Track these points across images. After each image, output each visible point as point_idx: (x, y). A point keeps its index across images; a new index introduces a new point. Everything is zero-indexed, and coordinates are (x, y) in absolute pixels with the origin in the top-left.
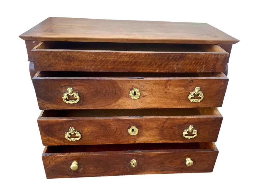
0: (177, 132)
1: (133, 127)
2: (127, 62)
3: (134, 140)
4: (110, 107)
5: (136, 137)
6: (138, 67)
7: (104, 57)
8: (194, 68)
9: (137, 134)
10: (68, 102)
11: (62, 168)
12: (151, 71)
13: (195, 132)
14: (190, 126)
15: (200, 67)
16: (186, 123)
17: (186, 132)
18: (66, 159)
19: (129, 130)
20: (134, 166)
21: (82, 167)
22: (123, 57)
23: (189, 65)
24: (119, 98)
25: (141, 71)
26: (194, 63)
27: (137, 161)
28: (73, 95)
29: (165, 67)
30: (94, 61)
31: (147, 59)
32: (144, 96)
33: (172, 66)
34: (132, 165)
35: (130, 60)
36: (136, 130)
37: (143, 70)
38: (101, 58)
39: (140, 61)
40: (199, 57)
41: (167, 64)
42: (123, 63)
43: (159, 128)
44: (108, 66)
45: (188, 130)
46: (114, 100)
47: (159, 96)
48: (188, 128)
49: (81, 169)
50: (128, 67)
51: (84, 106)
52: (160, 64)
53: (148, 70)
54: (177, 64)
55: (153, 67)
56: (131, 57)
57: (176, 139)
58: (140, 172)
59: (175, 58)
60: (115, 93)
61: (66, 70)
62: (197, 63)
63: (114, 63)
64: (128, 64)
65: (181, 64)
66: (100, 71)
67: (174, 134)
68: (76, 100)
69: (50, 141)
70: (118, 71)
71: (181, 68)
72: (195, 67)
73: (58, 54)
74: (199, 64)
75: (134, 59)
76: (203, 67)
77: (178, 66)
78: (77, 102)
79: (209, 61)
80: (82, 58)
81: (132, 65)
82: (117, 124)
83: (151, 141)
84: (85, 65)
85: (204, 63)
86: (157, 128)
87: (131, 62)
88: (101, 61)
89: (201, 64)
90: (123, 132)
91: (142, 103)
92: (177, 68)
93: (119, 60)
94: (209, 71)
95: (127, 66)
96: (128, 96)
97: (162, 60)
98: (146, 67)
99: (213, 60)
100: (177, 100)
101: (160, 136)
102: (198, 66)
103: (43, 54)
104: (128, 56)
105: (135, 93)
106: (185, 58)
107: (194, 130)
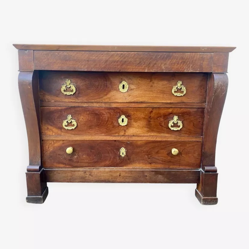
0: (163, 124)
1: (123, 117)
2: (118, 61)
3: (124, 131)
4: (101, 100)
5: (125, 129)
6: (128, 67)
7: (96, 57)
8: (182, 68)
9: (126, 124)
10: (65, 93)
11: (59, 155)
12: (141, 71)
13: (180, 123)
14: (175, 116)
15: (187, 66)
16: (171, 114)
17: (172, 123)
18: (63, 144)
19: (119, 120)
20: (123, 156)
21: (77, 154)
22: (115, 56)
23: (176, 65)
24: (110, 91)
25: (131, 70)
26: (181, 63)
27: (126, 150)
28: (70, 87)
29: (153, 66)
30: (88, 61)
31: (136, 58)
32: (132, 90)
33: (161, 65)
34: (121, 154)
35: (121, 60)
36: (126, 120)
37: (133, 69)
38: (94, 57)
39: (130, 60)
40: (185, 56)
41: (155, 64)
42: (114, 62)
43: (146, 119)
44: (100, 65)
45: (173, 121)
46: (105, 93)
47: (146, 89)
48: (172, 119)
49: (75, 157)
50: (119, 67)
51: (79, 99)
52: (148, 63)
53: (137, 70)
54: (165, 63)
55: (142, 67)
56: (122, 56)
57: (163, 131)
58: (129, 163)
59: (162, 58)
60: (107, 86)
61: (62, 69)
62: (184, 62)
63: (106, 62)
64: (119, 63)
65: (168, 63)
66: (93, 70)
67: (161, 126)
68: (72, 92)
69: (49, 130)
70: (110, 70)
71: (169, 67)
72: (182, 66)
73: (57, 54)
74: (187, 63)
75: (125, 58)
76: (190, 67)
77: (166, 66)
78: (73, 93)
79: (196, 60)
80: (77, 57)
81: (122, 65)
82: (109, 113)
83: (140, 134)
84: (79, 64)
85: (191, 62)
86: (144, 118)
87: (121, 61)
88: (94, 61)
89: (188, 63)
90: (114, 122)
91: (130, 97)
92: (165, 68)
93: (111, 59)
94: (197, 70)
95: (118, 65)
96: (117, 89)
97: (150, 59)
98: (136, 66)
99: (199, 59)
100: (162, 94)
101: (147, 128)
102: (185, 65)
103: (43, 54)
104: (119, 56)
105: (124, 86)
106: (172, 58)
107: (179, 122)
